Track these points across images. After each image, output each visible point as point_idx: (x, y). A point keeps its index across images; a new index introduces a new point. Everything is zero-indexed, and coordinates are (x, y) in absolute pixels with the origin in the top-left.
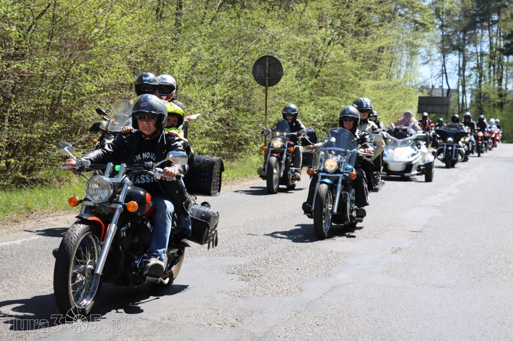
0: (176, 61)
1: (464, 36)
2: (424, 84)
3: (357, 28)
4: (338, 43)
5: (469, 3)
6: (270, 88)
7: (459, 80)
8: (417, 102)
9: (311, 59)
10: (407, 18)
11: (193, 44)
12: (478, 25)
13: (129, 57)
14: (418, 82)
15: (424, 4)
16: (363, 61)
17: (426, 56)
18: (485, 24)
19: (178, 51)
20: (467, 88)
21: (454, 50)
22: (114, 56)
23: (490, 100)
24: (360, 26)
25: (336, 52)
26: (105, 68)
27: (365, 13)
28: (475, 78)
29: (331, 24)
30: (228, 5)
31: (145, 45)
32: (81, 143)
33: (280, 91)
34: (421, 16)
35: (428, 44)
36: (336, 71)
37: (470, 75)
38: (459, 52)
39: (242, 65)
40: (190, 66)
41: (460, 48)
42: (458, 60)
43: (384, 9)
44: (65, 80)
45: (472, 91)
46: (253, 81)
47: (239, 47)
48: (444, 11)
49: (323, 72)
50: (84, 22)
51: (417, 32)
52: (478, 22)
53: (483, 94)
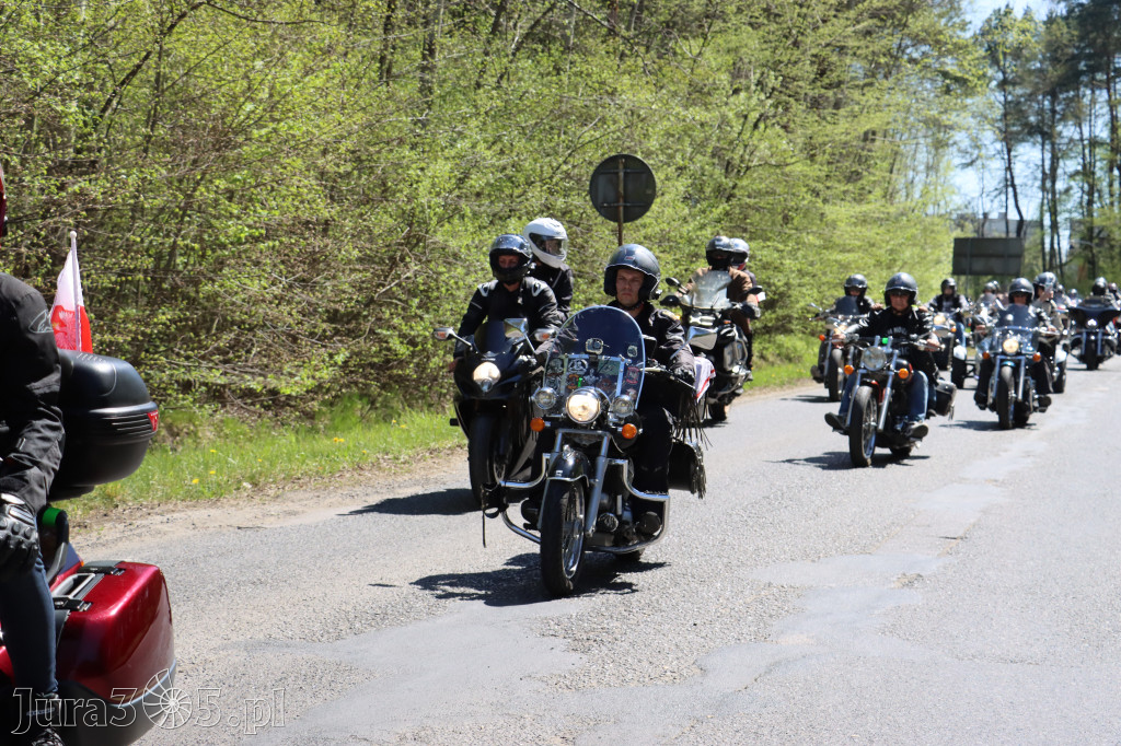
0: (422, 169)
1: (1052, 103)
2: (965, 211)
3: (816, 91)
4: (774, 124)
5: (1064, 33)
6: (629, 224)
7: (1043, 199)
8: (949, 250)
9: (716, 161)
10: (926, 67)
11: (460, 133)
12: (1084, 79)
13: (320, 162)
14: (951, 207)
15: (962, 34)
16: (829, 163)
17: (969, 150)
18: (1100, 76)
19: (427, 149)
20: (1059, 219)
21: (1031, 134)
22: (288, 161)
23: (1113, 243)
24: (822, 87)
25: (769, 143)
26: (269, 188)
27: (834, 58)
28: (1079, 194)
29: (759, 83)
30: (535, 46)
31: (354, 138)
32: (219, 350)
33: (649, 231)
34: (955, 62)
35: (972, 122)
36: (771, 186)
37: (1067, 191)
38: (1043, 138)
39: (568, 176)
40: (453, 181)
41: (1043, 132)
42: (1040, 156)
43: (876, 47)
44: (184, 215)
45: (1073, 223)
46: (590, 210)
47: (559, 137)
48: (1008, 51)
49: (742, 187)
50: (223, 90)
51: (947, 97)
52: (1082, 73)
53: (1096, 231)
